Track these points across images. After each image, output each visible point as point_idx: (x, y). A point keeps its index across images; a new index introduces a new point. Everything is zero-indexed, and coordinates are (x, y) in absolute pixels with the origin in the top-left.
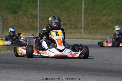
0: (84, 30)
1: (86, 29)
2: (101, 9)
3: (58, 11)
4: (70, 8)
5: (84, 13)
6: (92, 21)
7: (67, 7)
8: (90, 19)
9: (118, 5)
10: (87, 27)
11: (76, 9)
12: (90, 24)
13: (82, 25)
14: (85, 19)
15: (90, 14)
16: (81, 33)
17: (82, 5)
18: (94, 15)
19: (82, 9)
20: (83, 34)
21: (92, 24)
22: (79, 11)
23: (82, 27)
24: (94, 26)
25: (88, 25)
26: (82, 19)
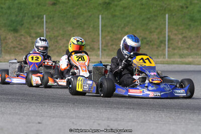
0: (102, 52)
1: (105, 50)
2: (122, 26)
3: (70, 28)
4: (84, 24)
5: (102, 31)
6: (112, 41)
7: (81, 24)
8: (109, 38)
9: (143, 20)
10: (105, 48)
11: (92, 26)
12: (109, 44)
13: (99, 46)
14: (103, 38)
15: (109, 32)
16: (98, 56)
17: (99, 21)
18: (114, 32)
19: (99, 26)
20: (100, 57)
21: (112, 45)
22: (96, 28)
23: (99, 48)
24: (114, 46)
25: (107, 45)
26: (99, 38)
